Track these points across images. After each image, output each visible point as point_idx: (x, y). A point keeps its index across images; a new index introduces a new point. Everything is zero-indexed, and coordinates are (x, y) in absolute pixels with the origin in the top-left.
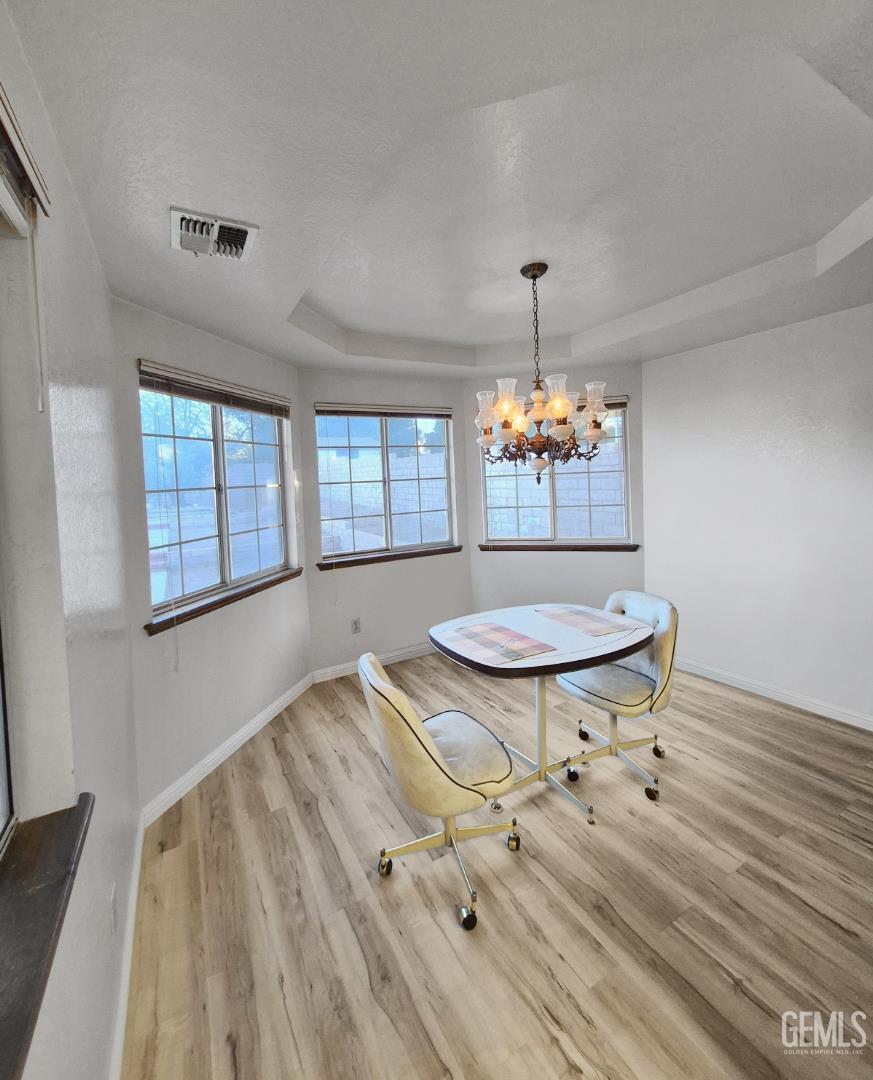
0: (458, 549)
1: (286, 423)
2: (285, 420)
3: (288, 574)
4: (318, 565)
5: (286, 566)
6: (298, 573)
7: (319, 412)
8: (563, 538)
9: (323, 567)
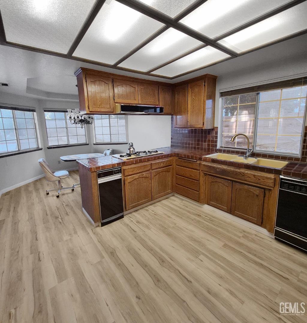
0: (88, 144)
1: (35, 113)
2: (34, 112)
3: (38, 149)
4: (47, 148)
5: (38, 147)
6: (41, 149)
7: (45, 111)
8: (113, 141)
9: (48, 148)
